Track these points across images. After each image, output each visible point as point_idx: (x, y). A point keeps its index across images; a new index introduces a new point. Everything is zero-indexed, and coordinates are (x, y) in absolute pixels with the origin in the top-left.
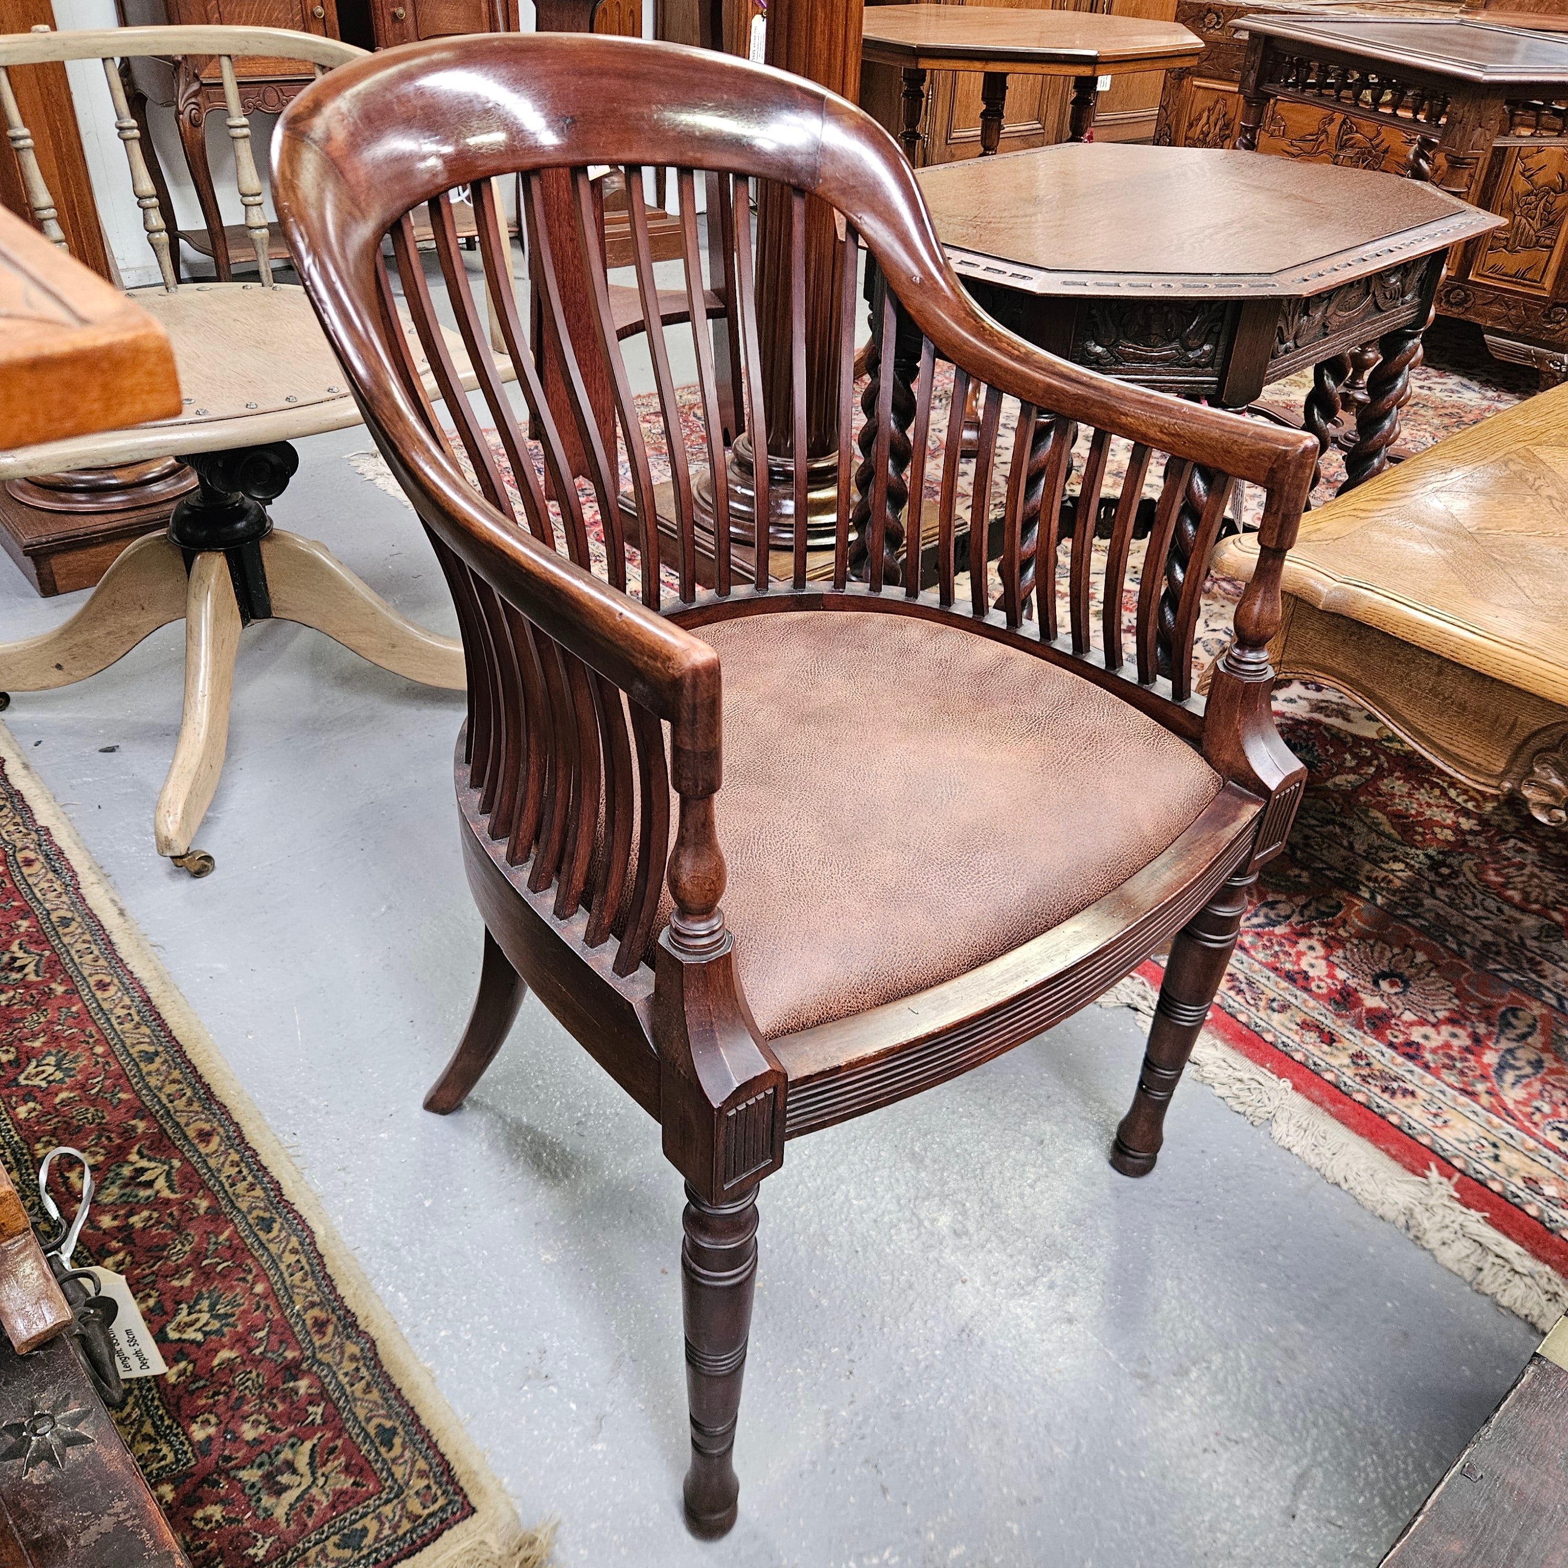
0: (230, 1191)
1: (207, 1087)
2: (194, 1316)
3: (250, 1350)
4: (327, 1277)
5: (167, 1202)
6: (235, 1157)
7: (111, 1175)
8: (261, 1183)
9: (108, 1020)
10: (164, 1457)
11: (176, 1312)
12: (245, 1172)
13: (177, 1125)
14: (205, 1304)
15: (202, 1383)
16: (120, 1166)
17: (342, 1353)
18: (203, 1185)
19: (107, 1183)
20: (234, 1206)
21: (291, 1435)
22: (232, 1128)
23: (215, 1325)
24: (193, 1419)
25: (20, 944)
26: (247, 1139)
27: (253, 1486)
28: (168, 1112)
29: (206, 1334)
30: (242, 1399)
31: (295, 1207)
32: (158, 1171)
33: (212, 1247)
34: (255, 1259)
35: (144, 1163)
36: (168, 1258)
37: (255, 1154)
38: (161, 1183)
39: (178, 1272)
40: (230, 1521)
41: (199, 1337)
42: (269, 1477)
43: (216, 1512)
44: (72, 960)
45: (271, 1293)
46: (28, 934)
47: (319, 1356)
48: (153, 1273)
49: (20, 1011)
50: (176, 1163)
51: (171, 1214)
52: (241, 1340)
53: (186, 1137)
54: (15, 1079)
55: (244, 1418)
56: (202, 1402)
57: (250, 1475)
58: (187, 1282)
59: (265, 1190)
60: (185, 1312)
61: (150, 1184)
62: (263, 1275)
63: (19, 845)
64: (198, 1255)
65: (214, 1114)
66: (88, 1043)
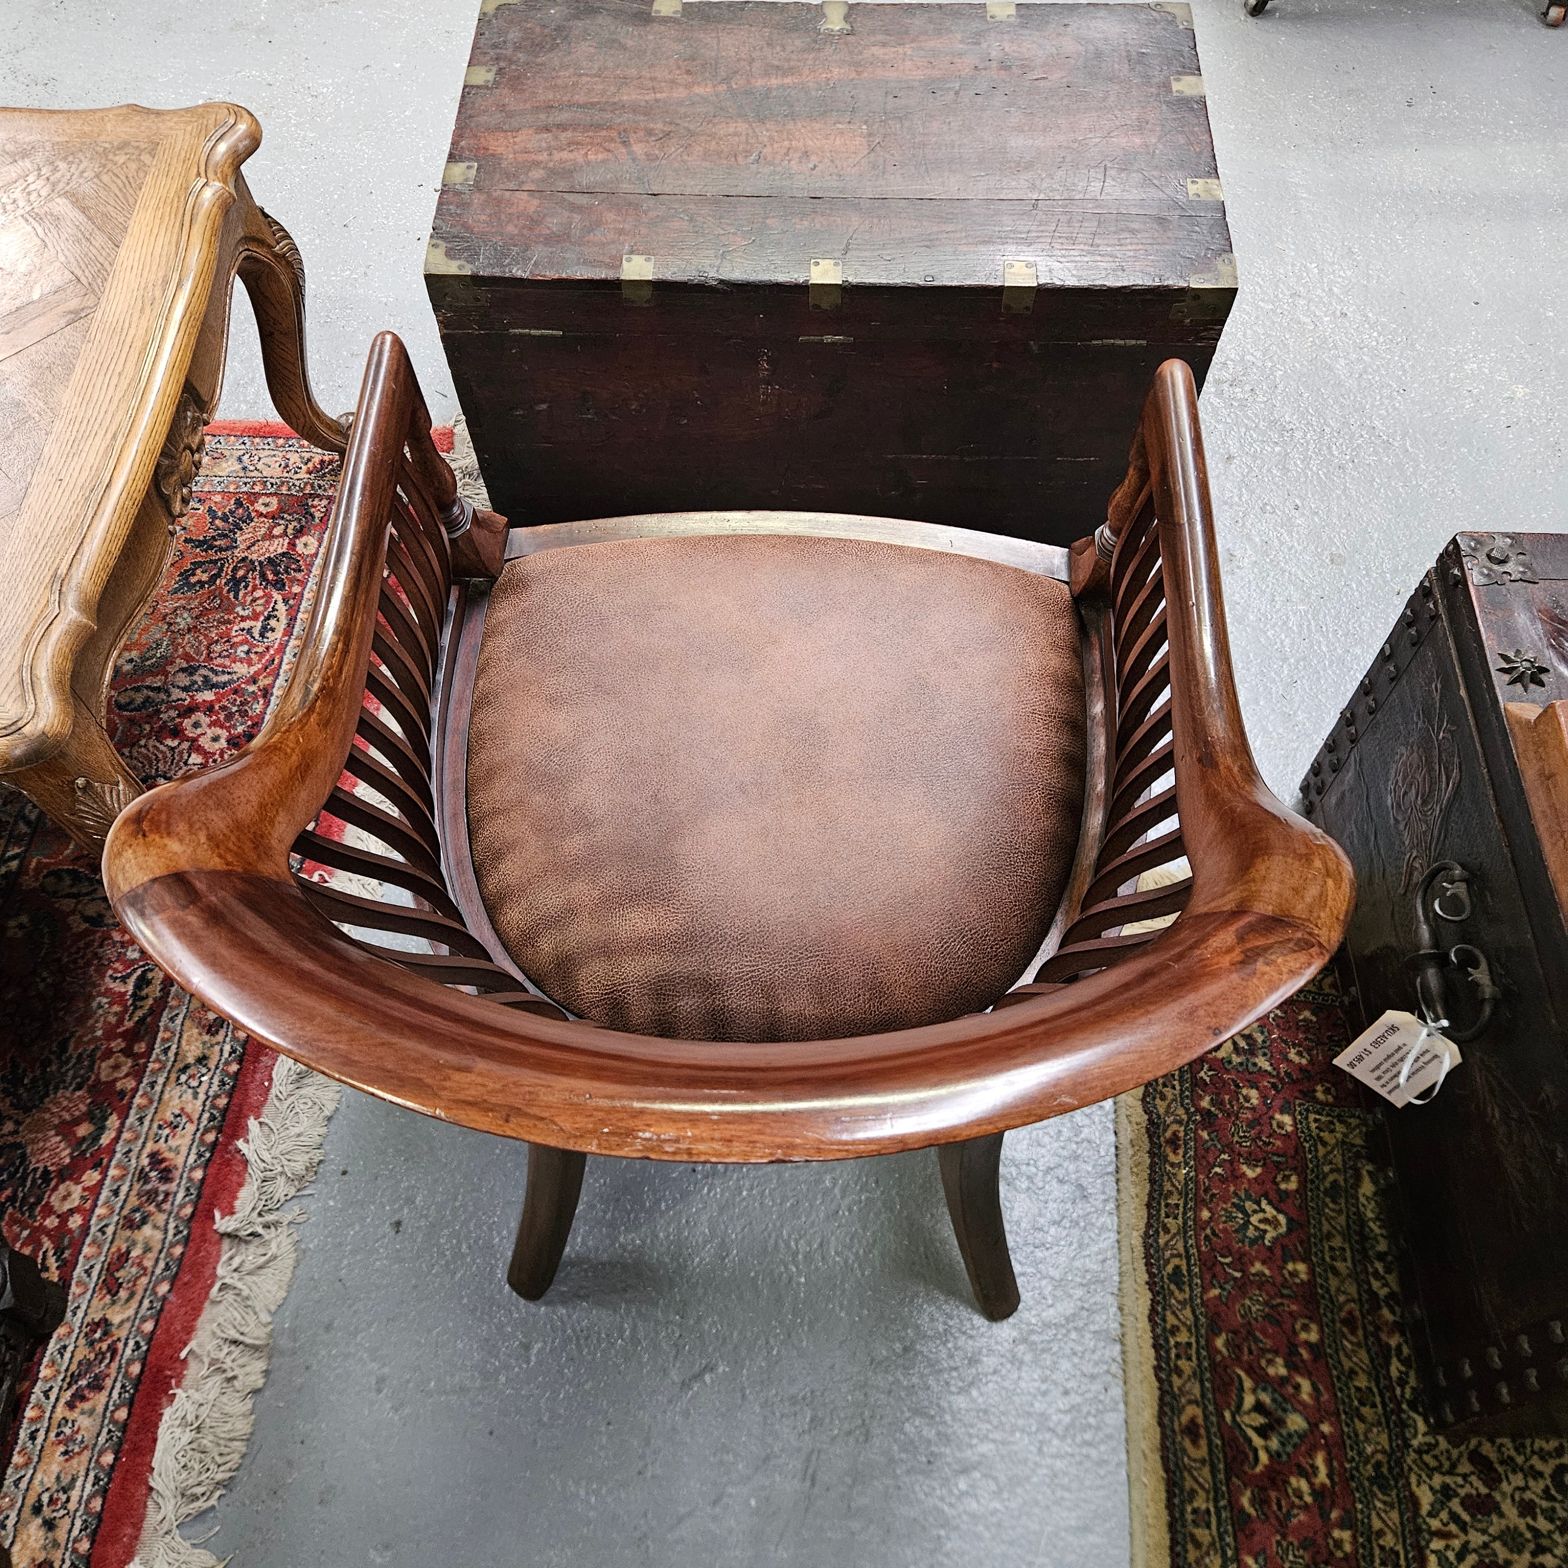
0: (1193, 1340)
1: (1170, 1506)
2: (1262, 1226)
3: (1231, 1162)
4: (1152, 1181)
5: (1250, 1371)
6: (1177, 1381)
7: (1289, 1449)
8: (1164, 1329)
10: (1316, 1120)
11: (1275, 1240)
12: (1173, 1352)
13: (1214, 1471)
14: (1251, 1232)
15: (1275, 1158)
16: (1279, 1455)
17: (1169, 1106)
18: (1214, 1366)
19: (1296, 1440)
20: (1196, 1319)
21: (1228, 1071)
22: (1166, 1420)
23: (1249, 1206)
24: (1287, 1135)
26: (1157, 1393)
27: (1265, 1055)
28: (1216, 1501)
29: (1258, 1203)
30: (1251, 1124)
31: (1146, 1277)
32: (1246, 1419)
33: (1228, 1287)
34: (1198, 1247)
35: (1257, 1441)
36: (1266, 1303)
37: (1157, 1369)
38: (1249, 1401)
39: (1261, 1282)
40: (1285, 1042)
41: (1264, 1204)
42: (1252, 1052)
43: (1292, 1055)
45: (1200, 1203)
47: (1185, 1117)
48: (1282, 1296)
50: (1227, 1415)
51: (1251, 1352)
52: (1235, 1176)
53: (1210, 1444)
55: (1253, 1109)
56: (1278, 1143)
57: (1263, 1063)
58: (1258, 1267)
59: (1164, 1320)
60: (1269, 1236)
61: (1259, 1407)
62: (1200, 1225)
64: (1242, 1286)
65: (1175, 1455)
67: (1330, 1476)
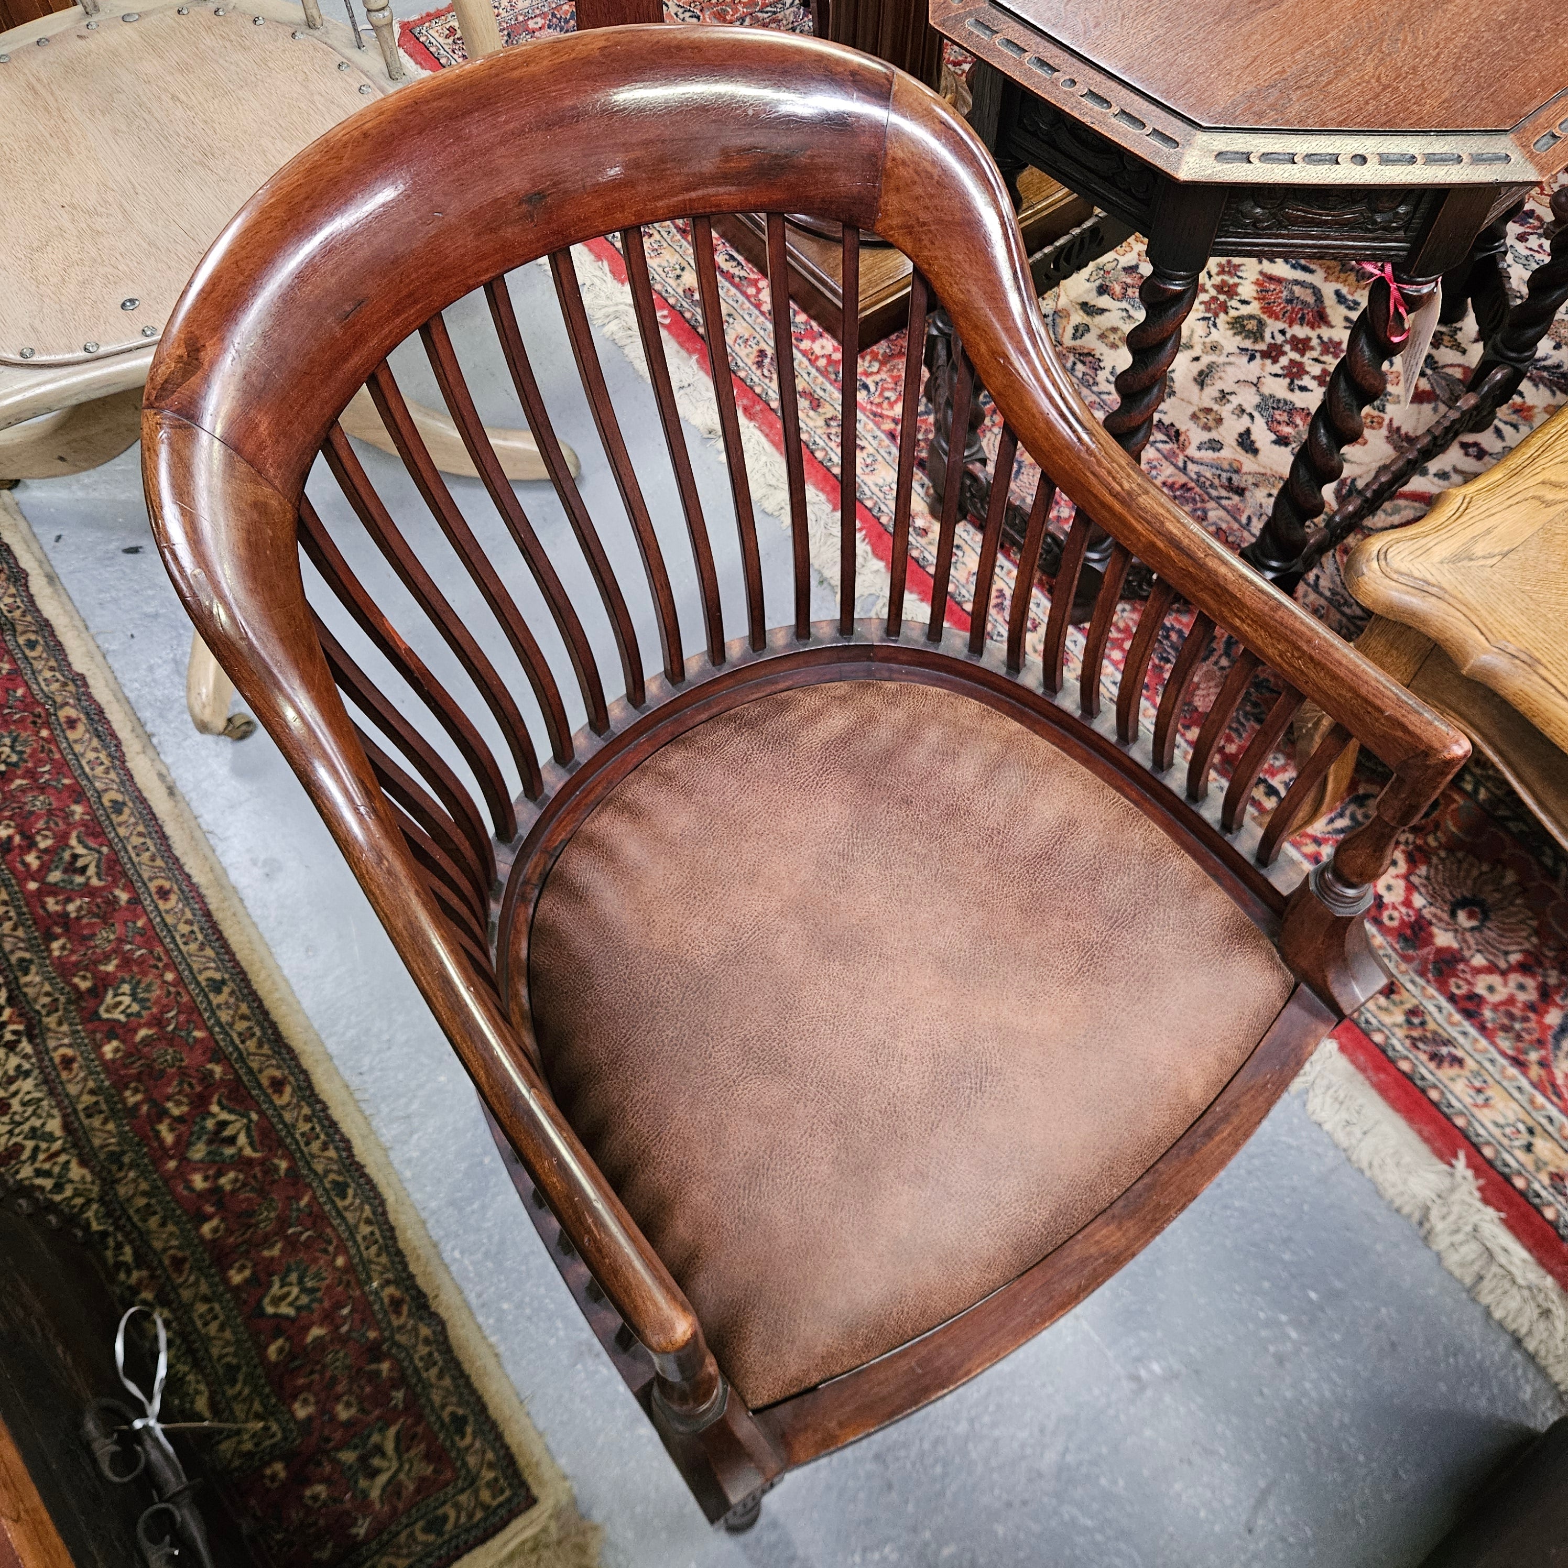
0: (305, 1149)
1: (274, 1026)
2: (285, 1289)
3: (338, 1327)
4: (399, 1253)
5: (250, 1162)
6: (306, 1111)
7: (196, 1128)
8: (333, 1141)
9: (173, 938)
10: (273, 1435)
11: (270, 1285)
12: (318, 1129)
13: (250, 1071)
14: (293, 1277)
15: (297, 1363)
16: (204, 1119)
17: (417, 1336)
18: (281, 1143)
19: (194, 1138)
20: (311, 1169)
21: (379, 1418)
22: (302, 1077)
23: (304, 1300)
24: (294, 1397)
25: (78, 837)
26: (317, 1090)
27: (350, 1467)
28: (240, 1054)
29: (297, 1308)
30: (334, 1380)
31: (367, 1170)
32: (238, 1125)
33: (295, 1214)
34: (334, 1229)
35: (225, 1116)
36: (256, 1225)
37: (325, 1108)
38: (242, 1139)
39: (267, 1242)
40: (335, 1500)
41: (291, 1312)
42: (363, 1460)
43: (320, 1489)
44: (130, 858)
45: (349, 1268)
46: (84, 824)
47: (398, 1337)
48: (244, 1242)
49: (90, 925)
50: (254, 1116)
51: (255, 1177)
52: (328, 1317)
53: (260, 1086)
54: (96, 1012)
55: (338, 1398)
56: (301, 1381)
57: (348, 1457)
58: (276, 1252)
59: (337, 1149)
60: (277, 1285)
61: (232, 1140)
62: (341, 1249)
63: (59, 700)
64: (283, 1222)
65: (284, 1060)
66: (156, 967)
67: (157, 1133)
